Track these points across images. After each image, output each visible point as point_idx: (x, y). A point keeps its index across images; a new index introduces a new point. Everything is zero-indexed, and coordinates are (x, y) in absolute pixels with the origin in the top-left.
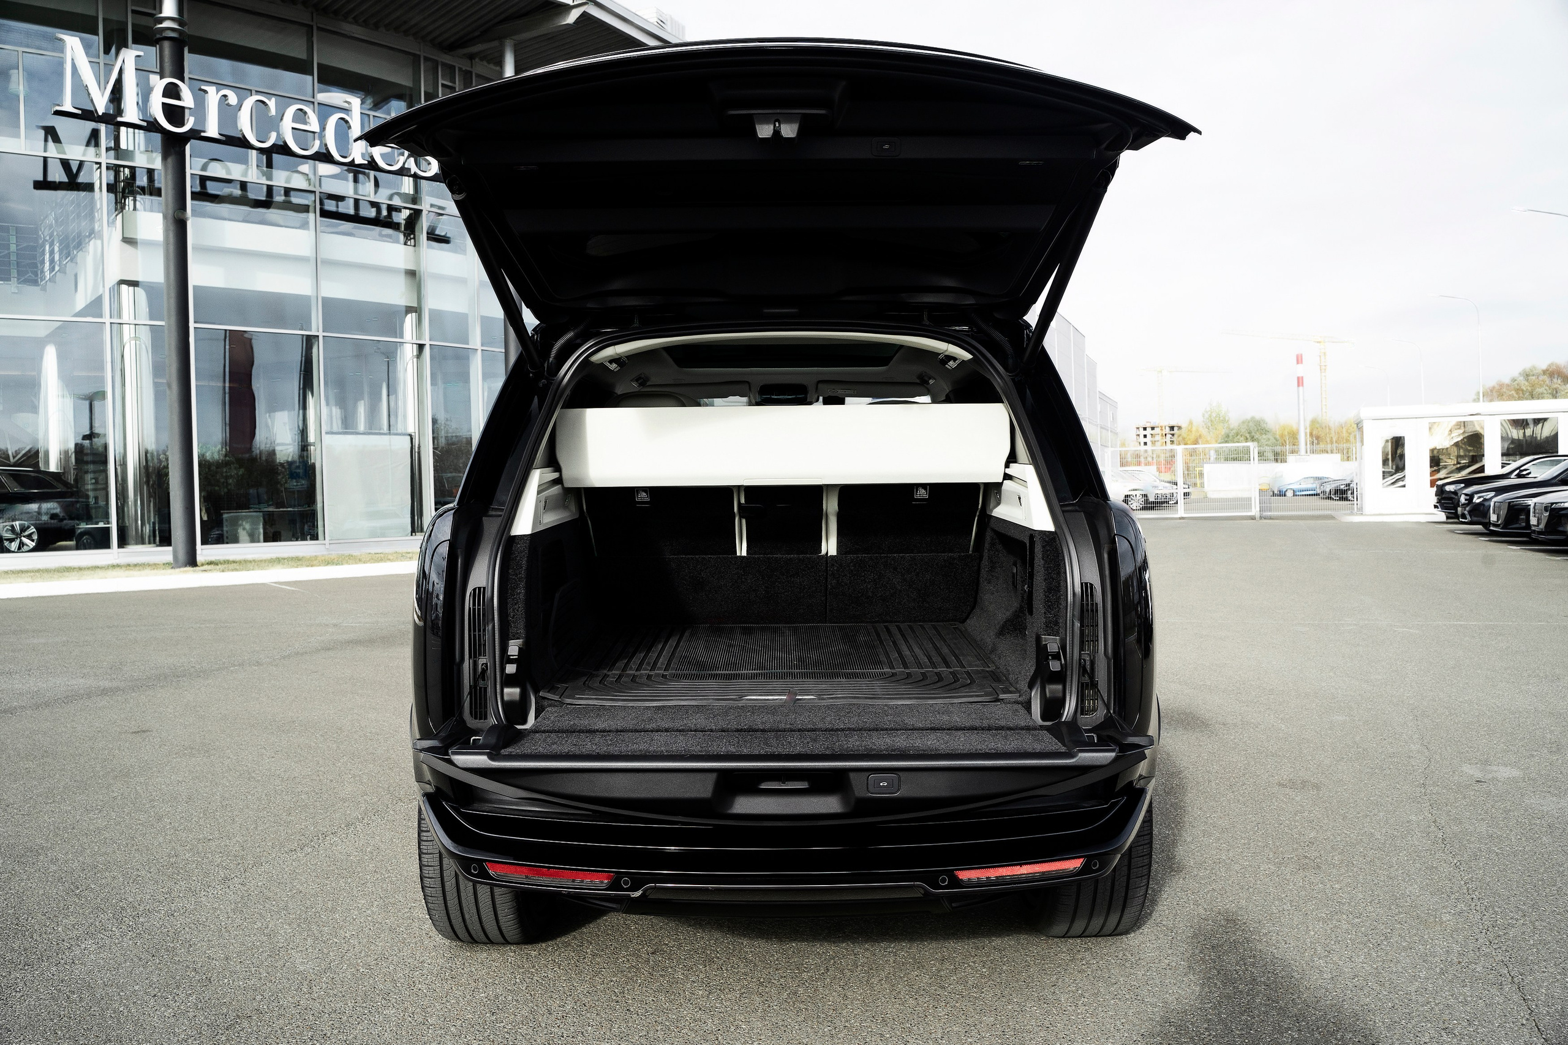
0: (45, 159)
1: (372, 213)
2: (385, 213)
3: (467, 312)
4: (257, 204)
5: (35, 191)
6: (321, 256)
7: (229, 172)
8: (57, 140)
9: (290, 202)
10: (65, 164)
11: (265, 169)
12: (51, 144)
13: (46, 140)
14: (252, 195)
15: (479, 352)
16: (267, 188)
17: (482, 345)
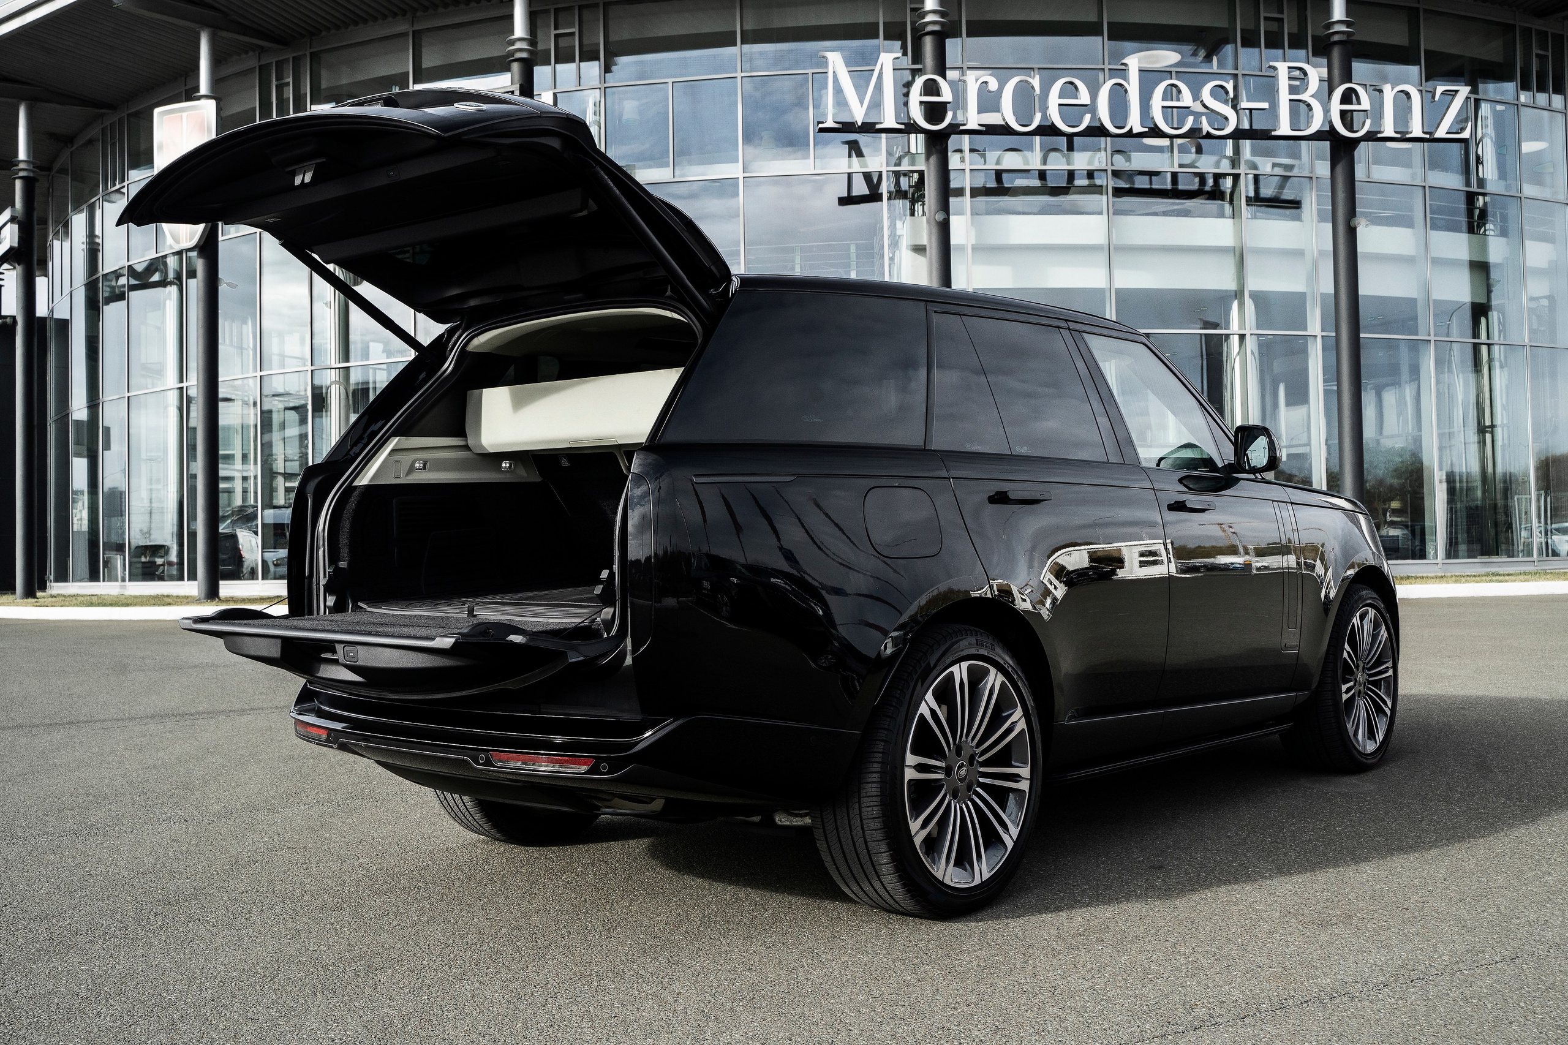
0: (850, 175)
1: (1195, 185)
2: (1210, 182)
3: (1305, 291)
4: (1056, 191)
5: (841, 207)
6: (1114, 241)
7: (1026, 162)
8: (860, 154)
9: (1095, 186)
10: (867, 176)
11: (1066, 152)
12: (854, 158)
13: (850, 156)
14: (1051, 183)
15: (1319, 339)
16: (1069, 174)
17: (1323, 331)
